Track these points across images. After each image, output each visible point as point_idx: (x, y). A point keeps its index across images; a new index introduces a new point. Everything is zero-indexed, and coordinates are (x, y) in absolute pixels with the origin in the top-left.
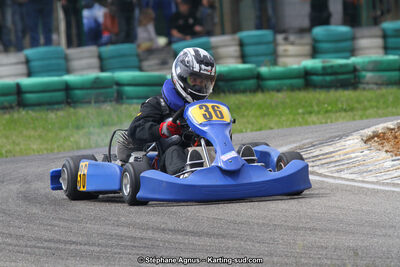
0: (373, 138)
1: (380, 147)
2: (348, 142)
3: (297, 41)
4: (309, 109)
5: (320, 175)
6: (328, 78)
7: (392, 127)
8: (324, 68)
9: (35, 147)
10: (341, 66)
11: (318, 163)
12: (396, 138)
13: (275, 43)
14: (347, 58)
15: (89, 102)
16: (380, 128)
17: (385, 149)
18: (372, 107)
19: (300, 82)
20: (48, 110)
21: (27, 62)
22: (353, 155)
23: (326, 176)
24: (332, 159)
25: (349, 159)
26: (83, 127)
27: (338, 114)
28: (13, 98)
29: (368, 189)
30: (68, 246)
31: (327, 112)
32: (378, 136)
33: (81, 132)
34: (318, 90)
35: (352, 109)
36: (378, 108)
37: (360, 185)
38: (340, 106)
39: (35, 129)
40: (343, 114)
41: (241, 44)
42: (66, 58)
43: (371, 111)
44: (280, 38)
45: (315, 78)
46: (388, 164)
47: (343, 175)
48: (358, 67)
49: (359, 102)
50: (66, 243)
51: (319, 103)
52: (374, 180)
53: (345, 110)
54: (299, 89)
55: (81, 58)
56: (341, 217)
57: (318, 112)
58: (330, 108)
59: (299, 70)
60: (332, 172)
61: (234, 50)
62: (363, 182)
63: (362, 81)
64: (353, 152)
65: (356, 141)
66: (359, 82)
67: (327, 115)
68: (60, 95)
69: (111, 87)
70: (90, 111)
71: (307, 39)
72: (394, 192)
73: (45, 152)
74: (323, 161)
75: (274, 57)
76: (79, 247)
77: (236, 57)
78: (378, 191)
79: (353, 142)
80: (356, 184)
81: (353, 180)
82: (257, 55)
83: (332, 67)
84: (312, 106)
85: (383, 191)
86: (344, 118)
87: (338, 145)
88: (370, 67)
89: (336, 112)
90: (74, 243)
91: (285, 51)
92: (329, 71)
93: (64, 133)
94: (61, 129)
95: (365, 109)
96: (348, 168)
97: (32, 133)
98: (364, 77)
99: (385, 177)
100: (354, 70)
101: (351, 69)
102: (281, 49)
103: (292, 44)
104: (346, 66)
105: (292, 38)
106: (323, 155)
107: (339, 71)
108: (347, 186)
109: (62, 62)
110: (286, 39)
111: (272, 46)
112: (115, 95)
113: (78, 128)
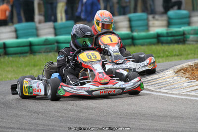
0: (181, 70)
1: (183, 75)
2: (167, 73)
3: (160, 18)
4: (159, 55)
5: (150, 90)
6: (170, 38)
7: (191, 64)
8: (167, 33)
9: (9, 76)
10: (176, 32)
11: (150, 84)
12: (193, 70)
13: (148, 20)
14: (180, 28)
15: (41, 53)
16: (185, 65)
17: (186, 76)
18: (192, 54)
19: (155, 40)
20: (20, 57)
21: (16, 31)
22: (168, 80)
23: (152, 91)
24: (157, 82)
25: (166, 82)
26: (37, 66)
27: (173, 58)
28: (1, 51)
29: (173, 98)
30: (8, 130)
31: (167, 56)
32: (183, 69)
33: (36, 68)
34: (164, 45)
35: (181, 55)
36: (195, 54)
37: (170, 95)
38: (175, 53)
39: (12, 67)
40: (176, 57)
41: (130, 20)
42: (37, 29)
43: (191, 56)
44: (150, 17)
45: (162, 38)
46: (186, 84)
47: (162, 90)
48: (186, 32)
49: (185, 51)
50: (7, 128)
51: (164, 51)
52: (177, 93)
53: (178, 56)
54: (154, 44)
55: (44, 29)
56: (156, 113)
57: (163, 57)
58: (169, 54)
59: (154, 34)
60: (156, 89)
61: (126, 24)
62: (172, 94)
63: (187, 39)
64: (169, 78)
65: (171, 72)
66: (186, 40)
67: (167, 58)
68: (27, 49)
69: (54, 44)
70: (42, 57)
71: (165, 17)
72: (186, 99)
73: (14, 79)
74: (153, 83)
75: (147, 27)
76: (14, 130)
77: (127, 28)
78: (178, 99)
79: (169, 73)
80: (167, 95)
81: (167, 93)
82: (139, 26)
83: (171, 32)
84: (160, 54)
85: (181, 99)
86: (176, 60)
87: (161, 74)
88: (192, 32)
89: (172, 56)
90: (12, 128)
91: (153, 24)
92: (170, 34)
93: (27, 69)
94: (26, 67)
95: (188, 54)
96: (164, 87)
97: (10, 69)
98: (189, 38)
99: (183, 91)
100: (184, 34)
101: (182, 33)
102: (151, 23)
103: (157, 20)
104: (179, 32)
105: (157, 17)
106: (153, 80)
107: (175, 34)
108: (163, 96)
109: (34, 31)
110: (154, 17)
111: (146, 21)
112: (56, 48)
113: (34, 66)
